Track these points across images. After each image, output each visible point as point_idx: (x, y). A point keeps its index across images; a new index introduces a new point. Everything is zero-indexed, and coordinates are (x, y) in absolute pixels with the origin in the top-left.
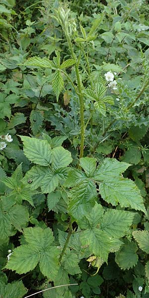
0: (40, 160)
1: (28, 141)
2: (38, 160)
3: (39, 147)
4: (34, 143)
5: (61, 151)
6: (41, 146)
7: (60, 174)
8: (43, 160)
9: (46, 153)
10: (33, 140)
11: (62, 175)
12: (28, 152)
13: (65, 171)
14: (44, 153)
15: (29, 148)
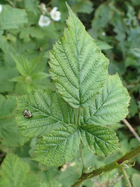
0: (70, 88)
1: (78, 33)
2: (66, 84)
3: (86, 62)
4: (84, 45)
5: (113, 85)
6: (91, 62)
7: (90, 135)
8: (76, 92)
9: (89, 83)
10: (86, 41)
11: (92, 138)
12: (60, 56)
13: (102, 134)
14: (86, 78)
15: (68, 49)
